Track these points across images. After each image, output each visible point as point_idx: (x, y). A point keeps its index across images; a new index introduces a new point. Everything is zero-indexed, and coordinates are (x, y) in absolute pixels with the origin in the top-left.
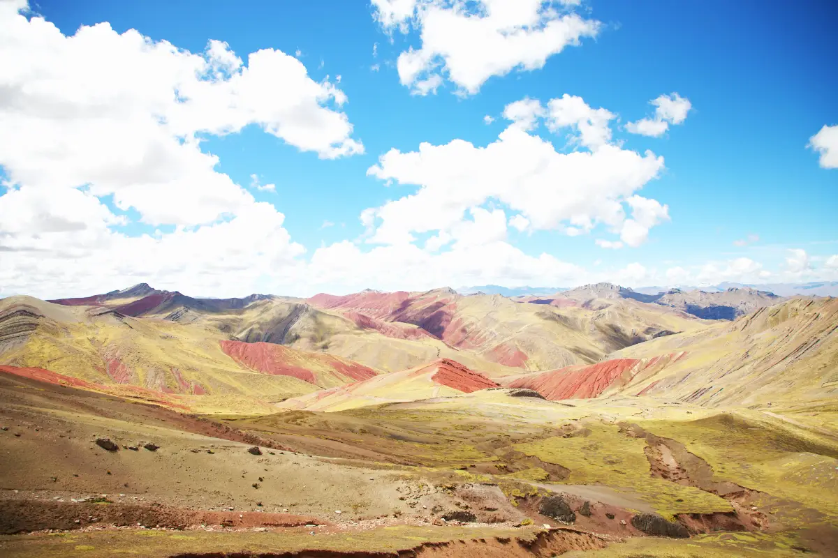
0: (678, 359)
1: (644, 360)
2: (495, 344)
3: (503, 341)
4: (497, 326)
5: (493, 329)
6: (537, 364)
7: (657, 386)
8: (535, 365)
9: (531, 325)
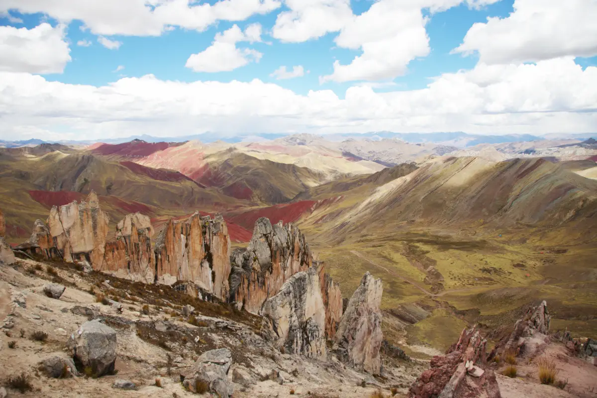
0: (338, 200)
1: (319, 201)
2: (231, 183)
3: (236, 181)
4: (232, 169)
5: (229, 172)
6: (258, 196)
7: (324, 218)
8: (257, 197)
9: (256, 169)
